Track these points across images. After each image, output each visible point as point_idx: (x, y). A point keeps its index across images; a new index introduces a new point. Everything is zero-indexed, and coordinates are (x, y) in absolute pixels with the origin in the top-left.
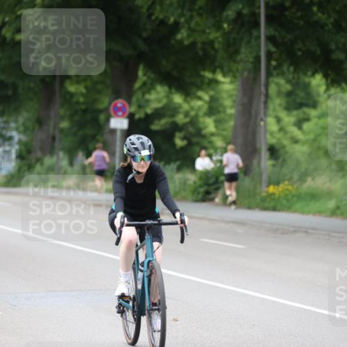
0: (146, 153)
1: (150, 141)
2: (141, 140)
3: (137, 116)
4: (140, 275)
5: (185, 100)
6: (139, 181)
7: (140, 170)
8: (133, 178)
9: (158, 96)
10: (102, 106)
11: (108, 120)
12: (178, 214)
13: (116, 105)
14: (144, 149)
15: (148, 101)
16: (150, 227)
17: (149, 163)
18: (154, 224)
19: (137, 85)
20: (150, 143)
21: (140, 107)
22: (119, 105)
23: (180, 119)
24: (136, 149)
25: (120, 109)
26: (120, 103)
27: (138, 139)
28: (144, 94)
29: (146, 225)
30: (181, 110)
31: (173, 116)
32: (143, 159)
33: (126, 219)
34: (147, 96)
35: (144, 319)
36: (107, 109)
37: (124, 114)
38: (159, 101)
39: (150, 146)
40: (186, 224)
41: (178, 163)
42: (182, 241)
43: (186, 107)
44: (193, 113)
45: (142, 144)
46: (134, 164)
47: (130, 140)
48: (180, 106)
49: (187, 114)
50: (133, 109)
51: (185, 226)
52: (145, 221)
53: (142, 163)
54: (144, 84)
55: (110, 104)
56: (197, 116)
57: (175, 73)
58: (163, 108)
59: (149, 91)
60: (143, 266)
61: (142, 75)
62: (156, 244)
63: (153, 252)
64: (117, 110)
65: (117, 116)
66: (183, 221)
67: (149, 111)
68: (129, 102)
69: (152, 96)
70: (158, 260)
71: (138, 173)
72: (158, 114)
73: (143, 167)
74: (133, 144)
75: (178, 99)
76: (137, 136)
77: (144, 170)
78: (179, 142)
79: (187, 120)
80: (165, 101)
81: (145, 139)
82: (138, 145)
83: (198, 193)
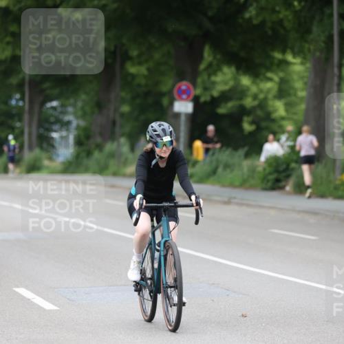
0: (167, 139)
1: (170, 127)
2: (162, 127)
3: (202, 99)
5: (254, 82)
6: (162, 165)
8: (157, 163)
9: (225, 78)
10: (164, 88)
11: (171, 104)
12: (193, 197)
13: (180, 88)
14: (166, 135)
15: (214, 83)
17: (171, 148)
18: (170, 206)
19: (202, 66)
20: (171, 129)
21: (206, 89)
22: (184, 87)
23: (249, 102)
24: (158, 136)
25: (184, 92)
26: (184, 85)
27: (160, 126)
28: (209, 76)
29: (163, 207)
30: (249, 93)
31: (241, 99)
32: (165, 145)
33: (144, 201)
34: (213, 78)
35: (160, 297)
36: (170, 93)
37: (189, 96)
38: (226, 83)
39: (171, 132)
40: (201, 206)
41: (246, 149)
42: (197, 222)
43: (254, 89)
44: (261, 96)
45: (164, 130)
46: (157, 150)
47: (152, 127)
48: (248, 89)
49: (255, 97)
50: (198, 92)
51: (201, 208)
52: (161, 203)
53: (164, 148)
54: (210, 65)
55: (174, 86)
56: (266, 99)
57: (243, 54)
58: (230, 90)
59: (215, 73)
60: (159, 246)
61: (208, 55)
62: (172, 224)
63: (169, 232)
64: (180, 93)
65: (182, 99)
66: (198, 204)
67: (215, 94)
68: (194, 84)
69: (218, 78)
70: (174, 240)
71: (161, 158)
72: (225, 97)
73: (165, 152)
74: (155, 131)
75: (246, 81)
76: (158, 123)
77: (166, 155)
78: (247, 127)
79: (256, 103)
80: (231, 83)
81: (166, 125)
82: (159, 132)
83: (268, 181)
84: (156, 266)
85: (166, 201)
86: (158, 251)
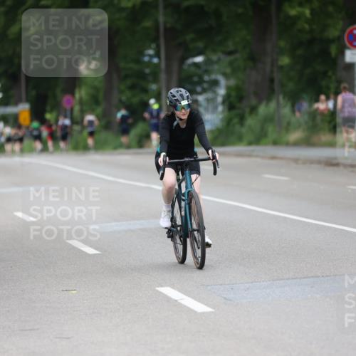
0: (184, 103)
1: (187, 92)
2: (180, 93)
4: (183, 203)
6: (183, 126)
7: (183, 117)
8: (178, 124)
12: (210, 152)
14: (183, 100)
16: (187, 164)
17: (189, 110)
18: (192, 161)
20: (188, 94)
24: (177, 100)
29: (184, 162)
32: (183, 108)
35: (188, 240)
39: (188, 96)
42: (215, 173)
45: (181, 95)
47: (171, 93)
51: (217, 161)
53: (183, 111)
60: (184, 196)
62: (194, 177)
63: (192, 184)
66: (214, 157)
70: (196, 190)
71: (181, 119)
73: (184, 115)
74: (174, 96)
76: (176, 89)
77: (185, 117)
81: (183, 91)
82: (178, 97)
84: (183, 213)
85: (187, 157)
86: (184, 200)
